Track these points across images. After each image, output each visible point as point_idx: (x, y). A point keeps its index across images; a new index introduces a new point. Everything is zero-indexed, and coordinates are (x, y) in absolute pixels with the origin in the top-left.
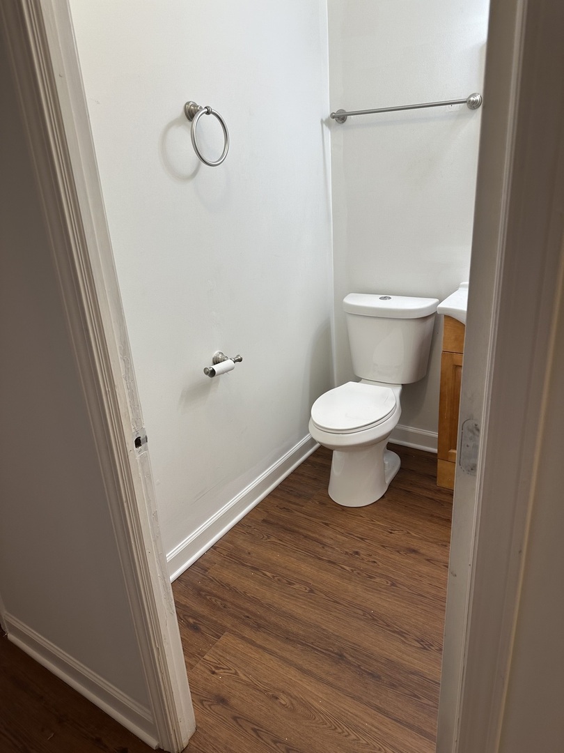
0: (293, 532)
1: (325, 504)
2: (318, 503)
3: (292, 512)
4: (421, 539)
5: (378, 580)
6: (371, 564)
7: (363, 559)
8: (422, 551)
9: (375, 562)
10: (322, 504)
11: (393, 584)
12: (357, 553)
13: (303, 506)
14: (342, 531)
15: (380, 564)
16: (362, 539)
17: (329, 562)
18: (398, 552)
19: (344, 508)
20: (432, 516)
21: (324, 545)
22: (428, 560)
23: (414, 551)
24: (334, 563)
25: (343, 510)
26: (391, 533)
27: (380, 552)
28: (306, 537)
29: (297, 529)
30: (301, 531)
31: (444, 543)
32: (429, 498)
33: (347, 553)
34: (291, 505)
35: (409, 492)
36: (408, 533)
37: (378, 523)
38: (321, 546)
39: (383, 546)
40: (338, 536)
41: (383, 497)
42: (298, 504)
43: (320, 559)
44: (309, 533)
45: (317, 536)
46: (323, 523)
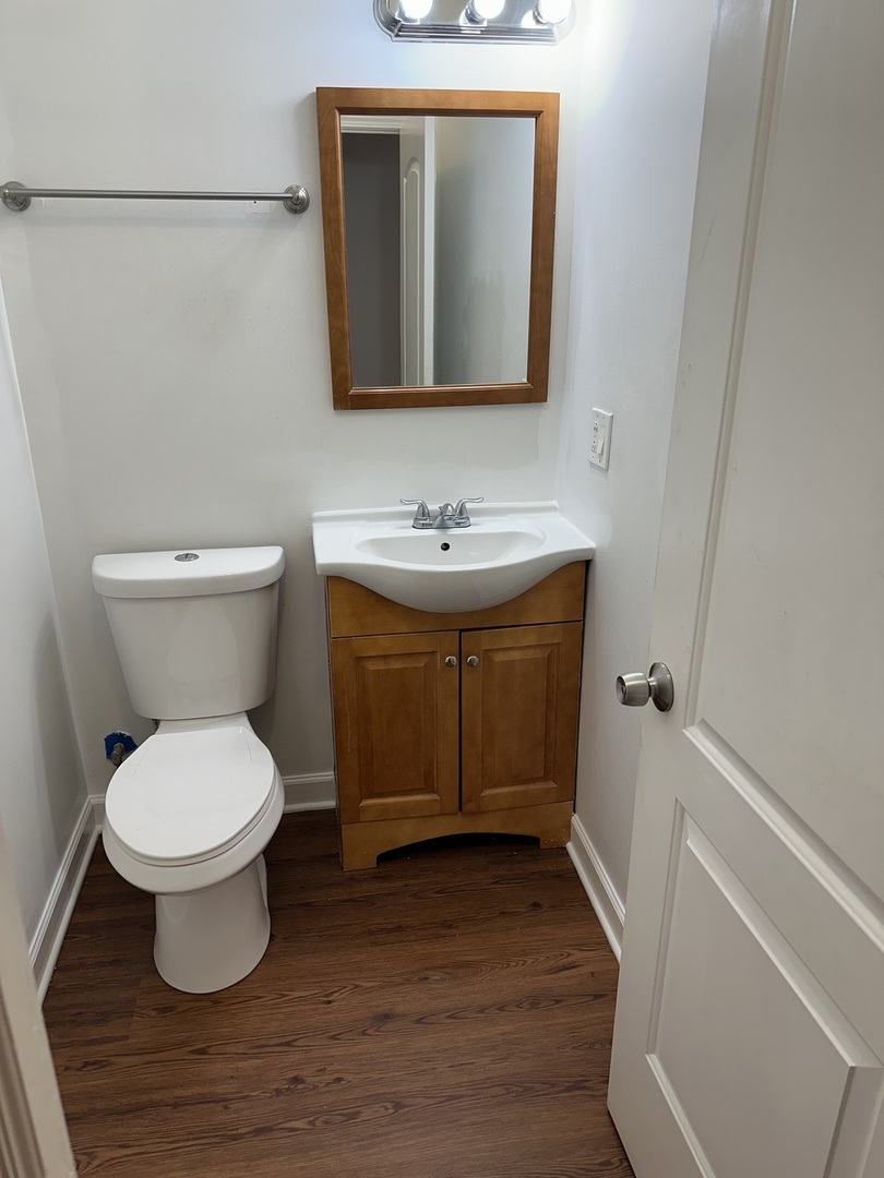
0: (141, 1108)
1: (171, 1009)
2: (153, 1013)
3: (110, 1064)
4: (382, 988)
5: (367, 1114)
6: (335, 1087)
7: (315, 1087)
8: (400, 1009)
9: (339, 1080)
10: (164, 1010)
11: (398, 1106)
12: (297, 1080)
13: (127, 1037)
14: (242, 1049)
15: (350, 1077)
16: (287, 1044)
17: (259, 1132)
18: (364, 1033)
19: (214, 998)
20: (371, 933)
21: (224, 1101)
22: (419, 1021)
23: (387, 1017)
24: (269, 1129)
25: (215, 1002)
26: (329, 1002)
27: (333, 1052)
28: (176, 1105)
29: (144, 1098)
30: (157, 1096)
31: (421, 975)
32: (345, 901)
33: (278, 1092)
34: (98, 1048)
35: (308, 904)
36: (357, 986)
37: (296, 994)
38: (219, 1107)
39: (333, 1037)
40: (240, 1064)
41: (272, 937)
42: (111, 1040)
43: (235, 1138)
44: (179, 1092)
45: (198, 1090)
46: (192, 1052)
